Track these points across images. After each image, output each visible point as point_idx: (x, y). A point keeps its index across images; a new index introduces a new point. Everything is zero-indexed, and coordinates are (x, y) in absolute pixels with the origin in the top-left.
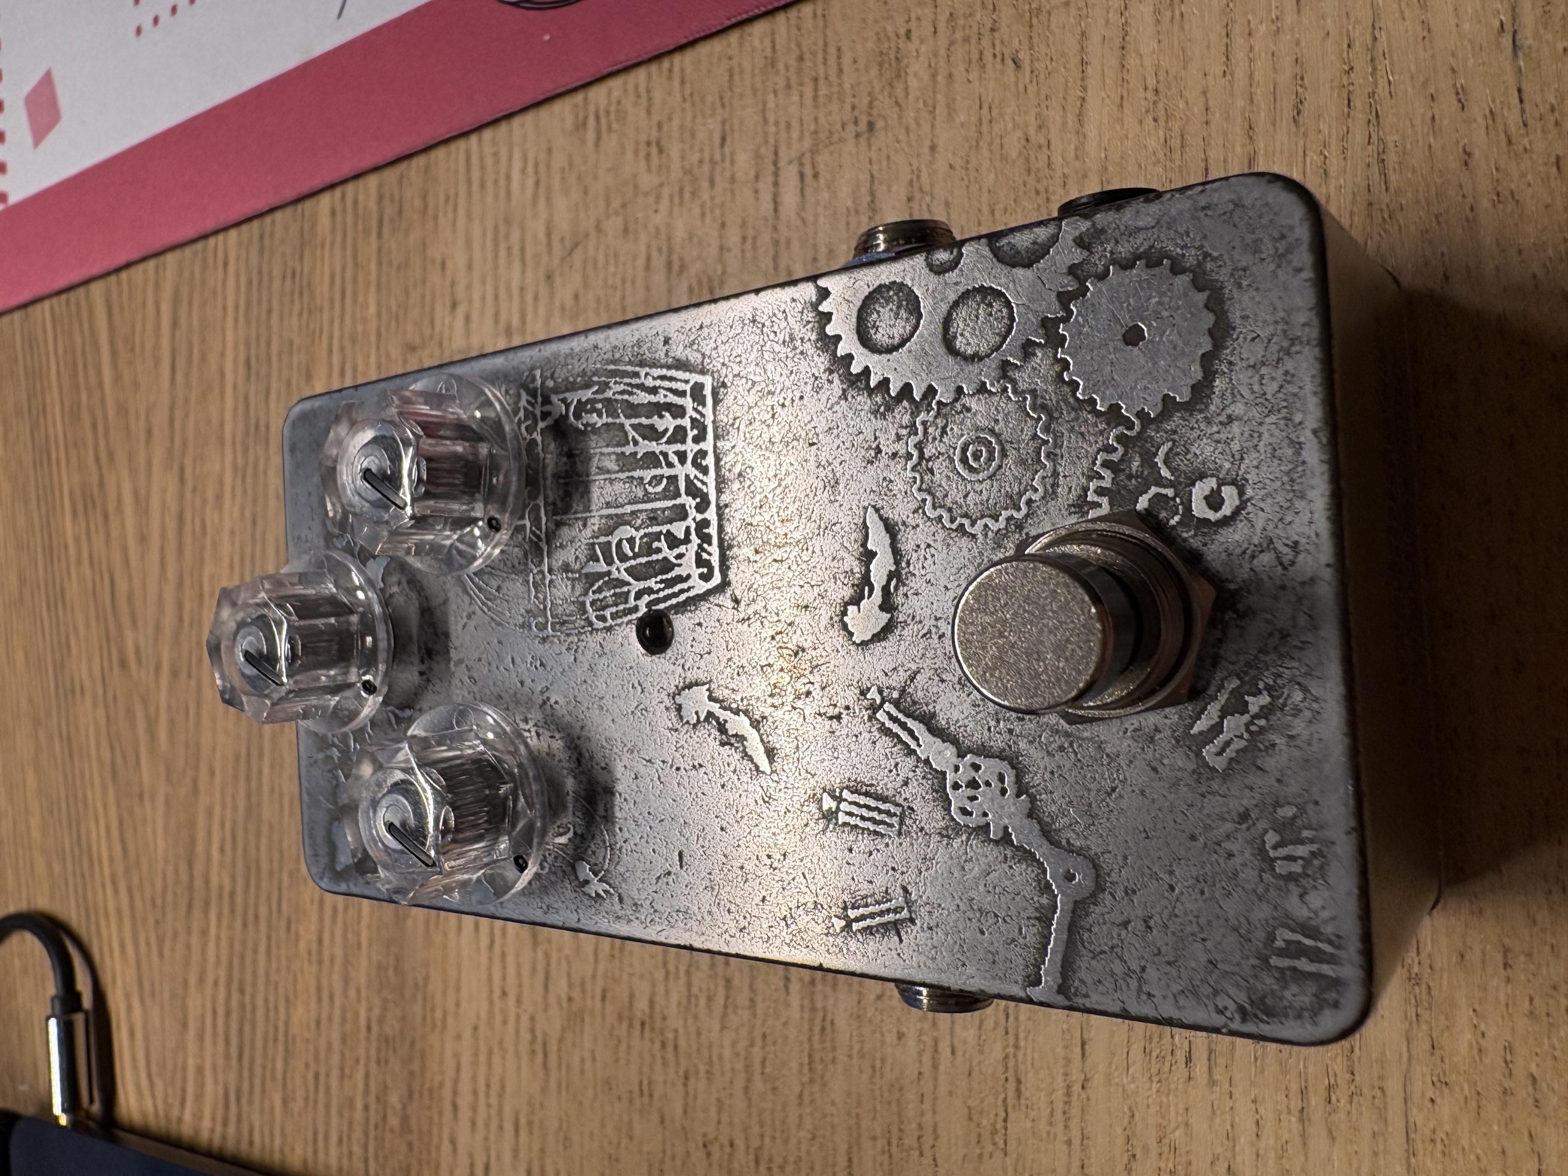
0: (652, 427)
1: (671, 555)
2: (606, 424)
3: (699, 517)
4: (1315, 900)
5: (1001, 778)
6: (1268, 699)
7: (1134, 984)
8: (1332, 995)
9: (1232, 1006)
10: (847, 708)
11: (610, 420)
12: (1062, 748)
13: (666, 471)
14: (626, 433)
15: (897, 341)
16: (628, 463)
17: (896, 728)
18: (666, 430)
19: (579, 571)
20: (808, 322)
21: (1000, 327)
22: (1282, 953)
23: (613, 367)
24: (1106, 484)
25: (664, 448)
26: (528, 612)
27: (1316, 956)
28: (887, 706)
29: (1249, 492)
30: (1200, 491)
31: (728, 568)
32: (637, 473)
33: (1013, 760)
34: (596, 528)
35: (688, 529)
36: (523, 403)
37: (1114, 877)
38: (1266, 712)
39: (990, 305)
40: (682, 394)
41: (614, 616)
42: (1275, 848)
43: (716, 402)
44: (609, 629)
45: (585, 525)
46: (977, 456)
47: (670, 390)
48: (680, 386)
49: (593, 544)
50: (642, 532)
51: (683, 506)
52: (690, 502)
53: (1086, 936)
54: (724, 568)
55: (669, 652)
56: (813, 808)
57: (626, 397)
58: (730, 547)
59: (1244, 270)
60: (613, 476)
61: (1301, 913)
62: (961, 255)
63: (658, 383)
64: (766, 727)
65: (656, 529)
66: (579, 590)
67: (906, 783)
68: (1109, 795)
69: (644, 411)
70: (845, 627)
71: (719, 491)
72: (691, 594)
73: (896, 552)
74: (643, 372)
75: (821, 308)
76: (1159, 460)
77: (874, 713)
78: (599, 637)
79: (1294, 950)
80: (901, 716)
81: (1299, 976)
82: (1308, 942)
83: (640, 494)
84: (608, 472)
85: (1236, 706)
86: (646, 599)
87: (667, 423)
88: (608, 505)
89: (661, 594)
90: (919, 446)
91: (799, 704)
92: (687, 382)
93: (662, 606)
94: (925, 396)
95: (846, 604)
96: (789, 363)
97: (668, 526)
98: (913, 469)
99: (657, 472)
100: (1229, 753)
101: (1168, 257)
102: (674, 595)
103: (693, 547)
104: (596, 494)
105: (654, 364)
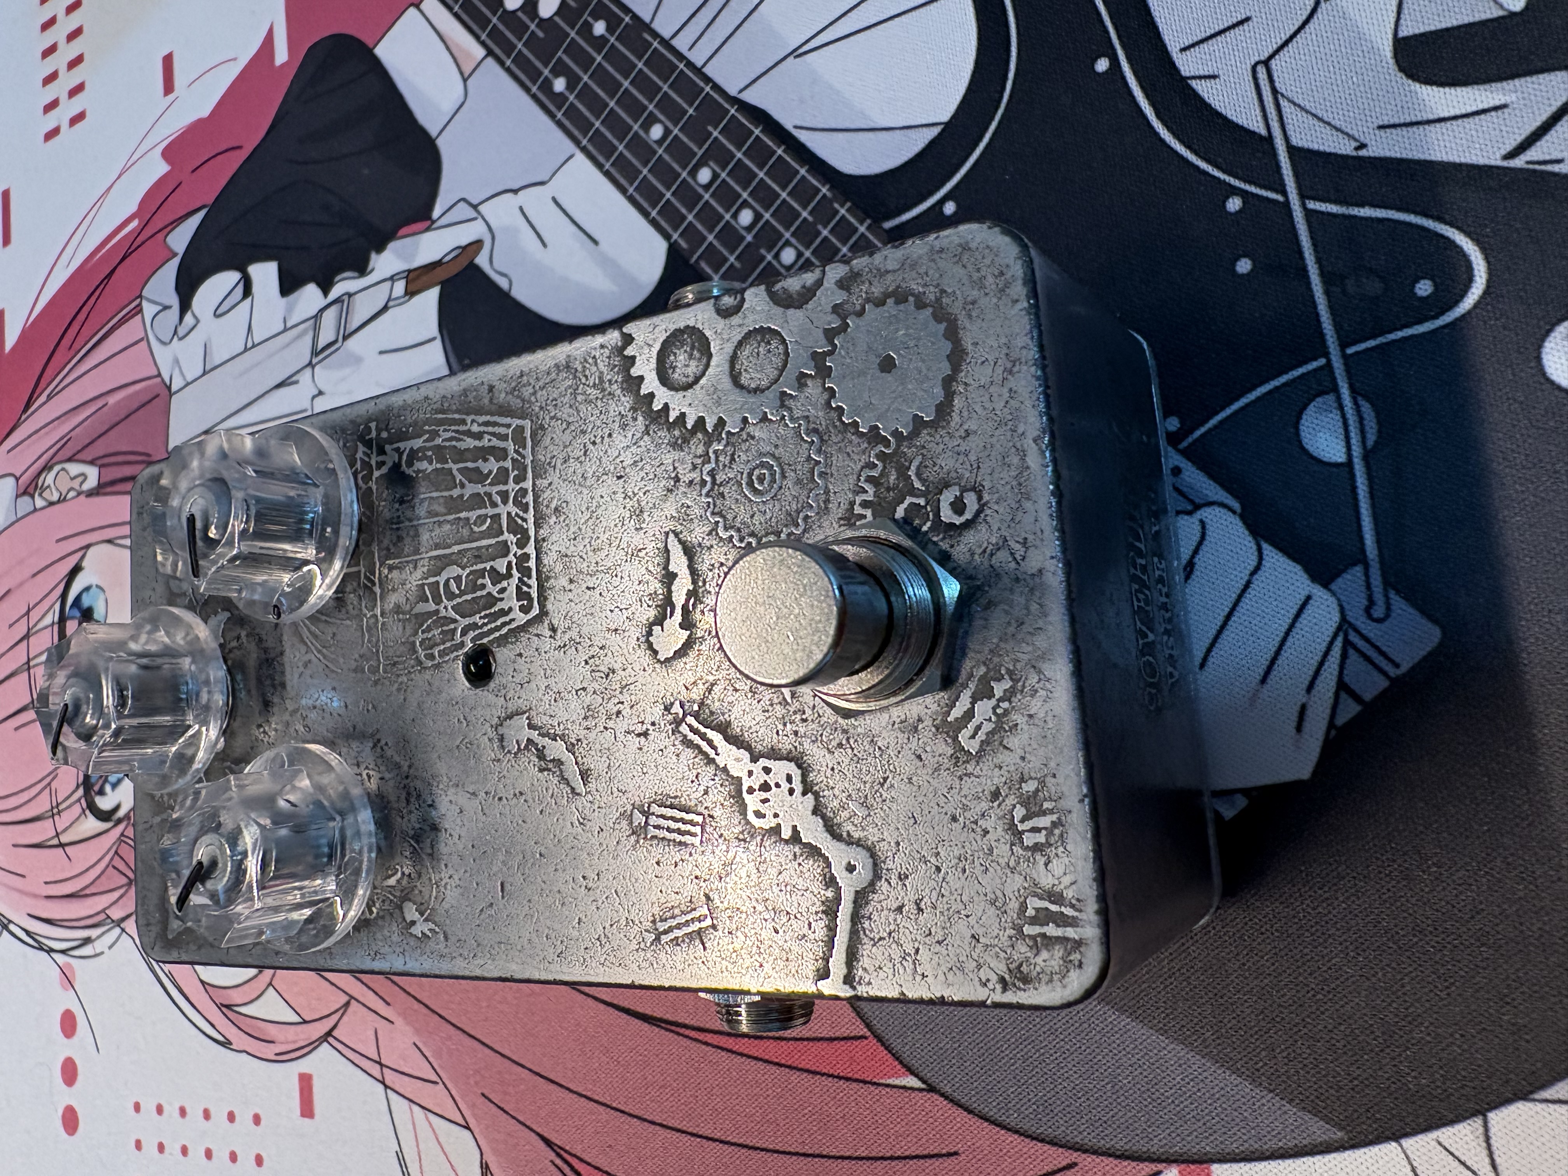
0: (477, 470)
1: (494, 591)
2: (436, 469)
3: (520, 552)
4: (1057, 867)
5: (789, 779)
6: (1010, 683)
7: (909, 965)
8: (1076, 957)
9: (994, 978)
10: (653, 724)
11: (439, 466)
12: (840, 745)
13: (490, 511)
14: (454, 478)
15: (691, 379)
16: (455, 505)
17: (697, 739)
18: (490, 472)
19: (409, 612)
20: (615, 366)
21: (778, 361)
22: (1033, 921)
23: (440, 416)
24: (869, 497)
25: (487, 489)
26: (361, 656)
27: (1062, 921)
28: (690, 720)
29: (986, 497)
30: (947, 497)
31: (546, 599)
32: (463, 515)
33: (798, 759)
34: (425, 569)
35: (510, 563)
36: (359, 455)
37: (890, 864)
38: (1008, 696)
39: (769, 343)
40: (504, 438)
41: (442, 654)
42: (1022, 821)
43: (535, 443)
44: (438, 666)
45: (415, 568)
46: (761, 480)
47: (493, 434)
48: (502, 430)
49: (424, 584)
50: (468, 571)
51: (506, 541)
52: (511, 538)
53: (866, 925)
54: (543, 599)
55: (492, 685)
56: (624, 824)
57: (454, 443)
58: (548, 578)
59: (973, 303)
60: (442, 519)
61: (1046, 881)
62: (743, 300)
63: (482, 429)
64: (580, 750)
65: (480, 566)
66: (409, 631)
67: (706, 792)
68: (882, 785)
69: (468, 455)
70: (650, 646)
71: (537, 526)
72: (513, 625)
73: (694, 572)
74: (469, 419)
75: (625, 353)
77: (677, 727)
78: (427, 675)
79: (1043, 917)
80: (701, 728)
81: (1048, 941)
82: (1054, 908)
83: (465, 532)
84: (437, 515)
85: (984, 693)
86: (472, 634)
87: (492, 466)
88: (437, 546)
89: (485, 629)
90: (712, 474)
91: (611, 724)
92: (508, 426)
93: (485, 641)
94: (716, 426)
95: (651, 625)
96: (599, 403)
97: (492, 563)
98: (708, 495)
99: (482, 512)
100: (981, 736)
102: (498, 628)
103: (515, 581)
104: (425, 537)
105: (479, 411)
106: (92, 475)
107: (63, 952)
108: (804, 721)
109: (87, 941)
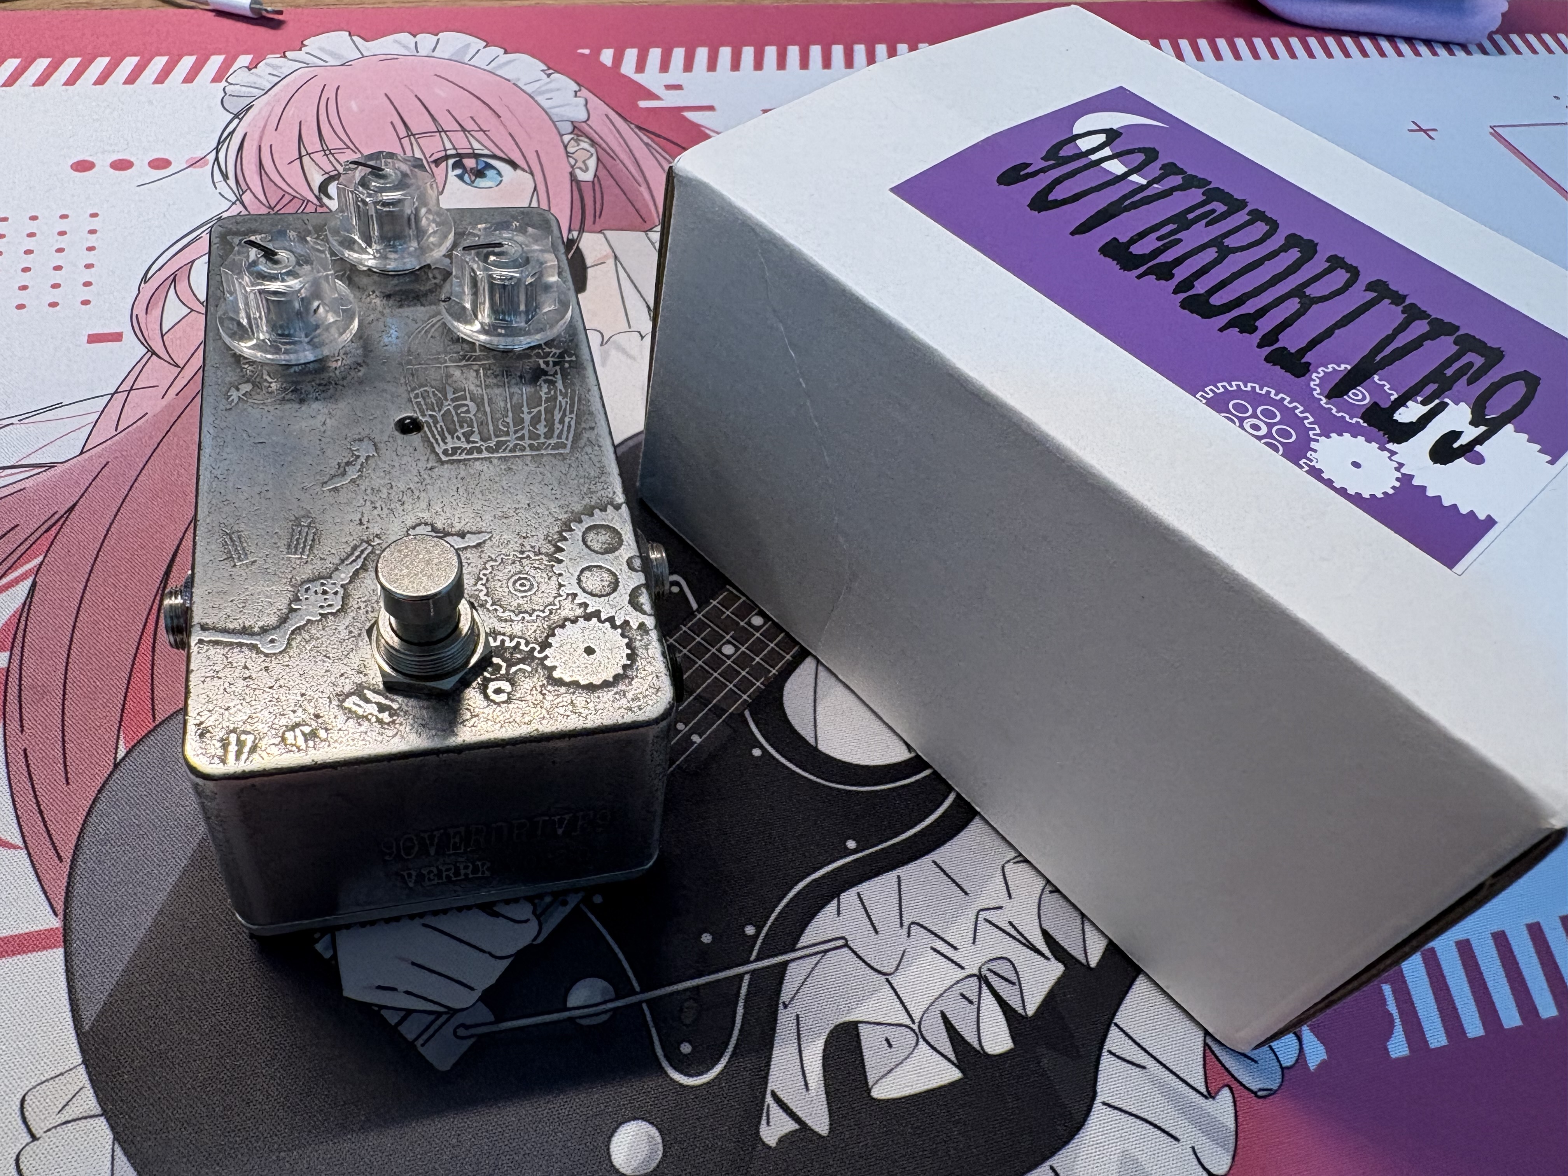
1: (459, 434)
2: (541, 397)
5: (330, 606)
6: (387, 721)
8: (217, 761)
11: (544, 399)
12: (351, 632)
16: (517, 409)
17: (357, 553)
18: (537, 429)
22: (239, 738)
25: (526, 428)
26: (419, 354)
27: (239, 753)
28: (370, 548)
29: (503, 705)
31: (452, 464)
32: (510, 414)
33: (342, 610)
36: (554, 349)
37: (275, 662)
42: (301, 730)
45: (477, 386)
46: (522, 585)
47: (562, 430)
48: (564, 436)
49: (465, 390)
50: (473, 417)
52: (492, 444)
54: (451, 462)
55: (397, 433)
57: (558, 407)
58: (465, 465)
59: (624, 695)
61: (263, 744)
62: (637, 571)
63: (566, 424)
67: (321, 559)
72: (435, 445)
73: (465, 548)
74: (573, 416)
76: (521, 666)
80: (364, 556)
83: (498, 415)
86: (430, 421)
90: (528, 557)
92: (567, 439)
93: (426, 429)
94: (557, 558)
95: (432, 525)
96: (578, 492)
98: (514, 555)
100: (354, 708)
101: (632, 663)
102: (434, 436)
103: (465, 445)
104: (497, 391)
105: (578, 423)
106: (586, 176)
107: (217, 159)
108: (367, 612)
109: (225, 177)
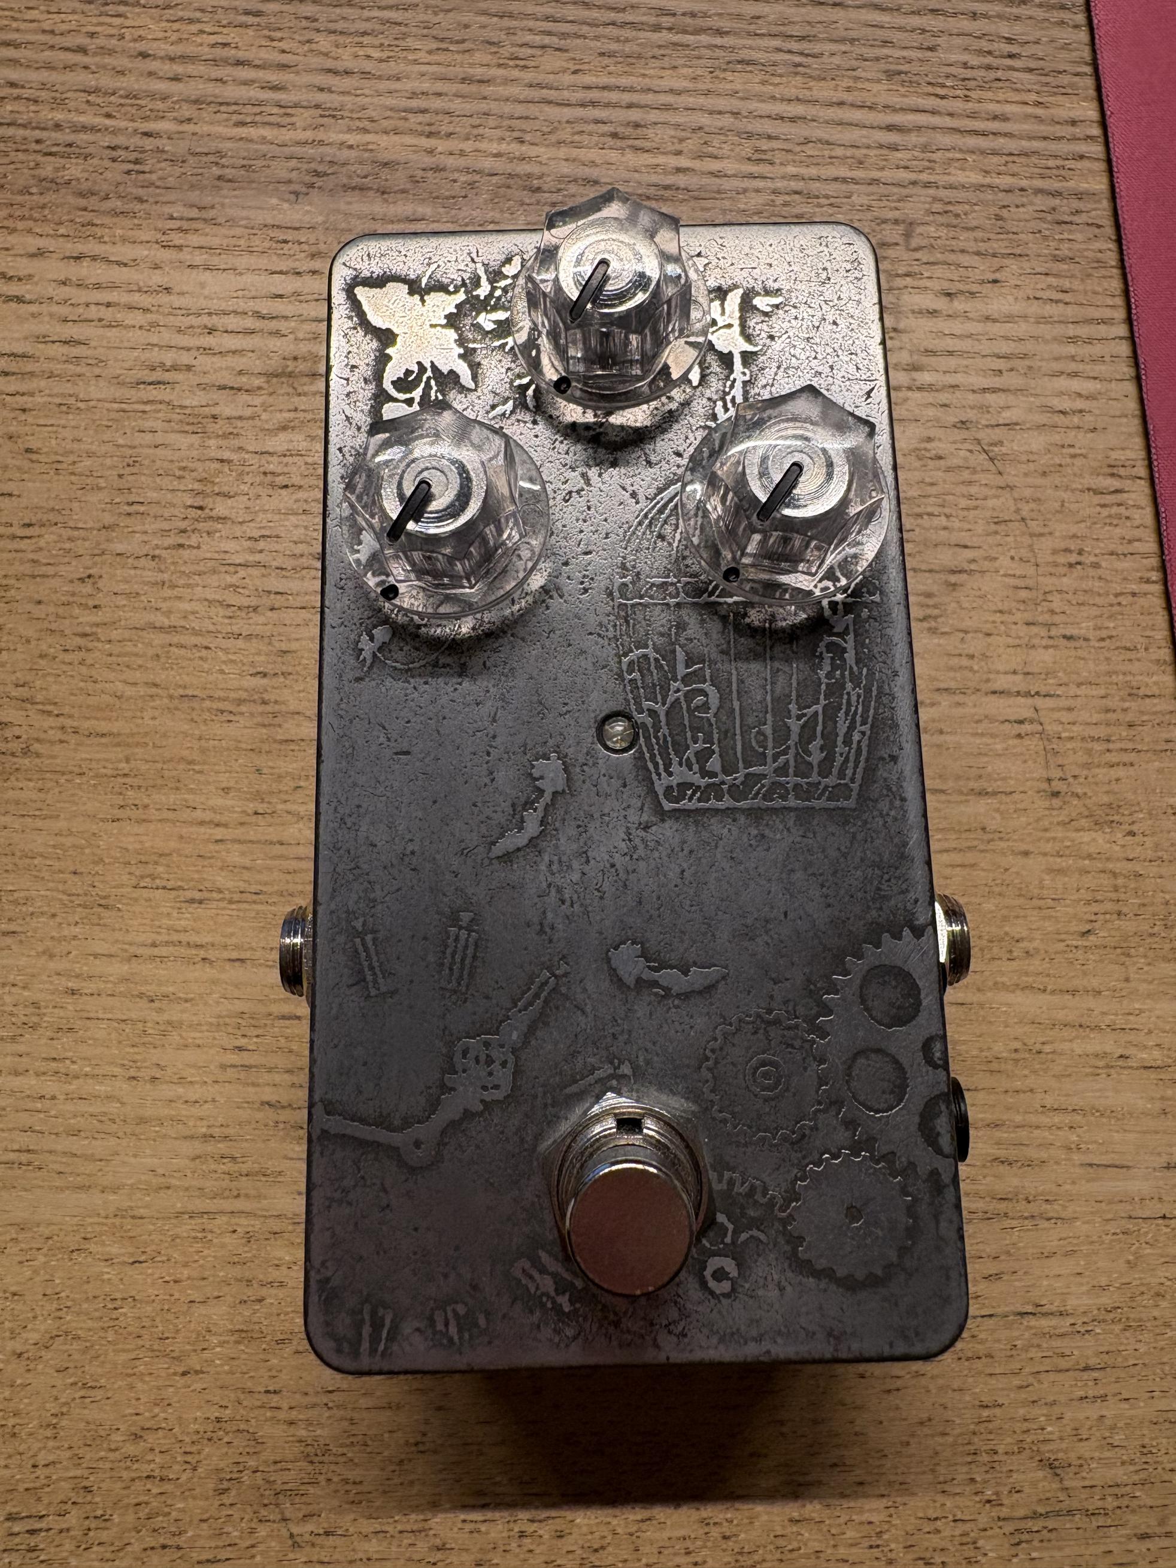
0: (813, 737)
1: (690, 755)
2: (820, 684)
3: (725, 788)
4: (417, 1338)
5: (496, 1087)
8: (346, 1347)
9: (329, 1274)
10: (551, 941)
11: (824, 687)
13: (770, 753)
14: (809, 706)
15: (869, 1002)
16: (781, 707)
17: (535, 988)
18: (810, 754)
19: (678, 642)
20: (894, 915)
21: (873, 1100)
22: (374, 1313)
23: (874, 693)
24: (737, 1188)
26: (638, 574)
27: (375, 1339)
28: (553, 983)
30: (729, 1265)
31: (677, 819)
32: (770, 717)
33: (513, 1097)
34: (719, 665)
35: (715, 775)
37: (421, 1183)
38: (557, 1309)
39: (892, 1092)
40: (842, 775)
41: (633, 683)
42: (454, 1310)
43: (831, 813)
44: (621, 676)
46: (765, 1075)
47: (847, 760)
49: (704, 663)
50: (713, 720)
51: (736, 770)
52: (740, 776)
54: (678, 814)
56: (460, 902)
57: (844, 707)
60: (769, 689)
61: (407, 1328)
64: (531, 854)
65: (716, 738)
66: (659, 640)
67: (487, 997)
69: (829, 728)
70: (623, 941)
71: (749, 812)
72: (654, 776)
74: (866, 728)
75: (906, 929)
76: (755, 1232)
77: (547, 967)
78: (613, 664)
79: (377, 1325)
80: (544, 994)
81: (358, 1326)
82: (384, 1335)
83: (751, 720)
84: (773, 683)
85: (562, 1287)
86: (649, 721)
87: (816, 755)
88: (741, 682)
89: (653, 741)
91: (553, 891)
92: (853, 780)
95: (642, 942)
97: (718, 752)
98: (758, 1016)
101: (913, 1245)
103: (697, 779)
104: (755, 666)
